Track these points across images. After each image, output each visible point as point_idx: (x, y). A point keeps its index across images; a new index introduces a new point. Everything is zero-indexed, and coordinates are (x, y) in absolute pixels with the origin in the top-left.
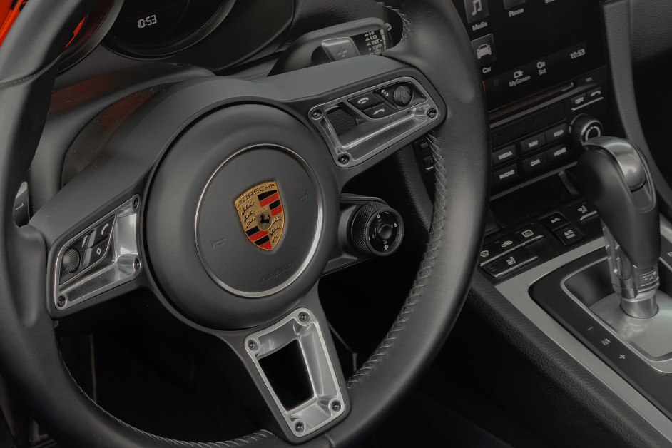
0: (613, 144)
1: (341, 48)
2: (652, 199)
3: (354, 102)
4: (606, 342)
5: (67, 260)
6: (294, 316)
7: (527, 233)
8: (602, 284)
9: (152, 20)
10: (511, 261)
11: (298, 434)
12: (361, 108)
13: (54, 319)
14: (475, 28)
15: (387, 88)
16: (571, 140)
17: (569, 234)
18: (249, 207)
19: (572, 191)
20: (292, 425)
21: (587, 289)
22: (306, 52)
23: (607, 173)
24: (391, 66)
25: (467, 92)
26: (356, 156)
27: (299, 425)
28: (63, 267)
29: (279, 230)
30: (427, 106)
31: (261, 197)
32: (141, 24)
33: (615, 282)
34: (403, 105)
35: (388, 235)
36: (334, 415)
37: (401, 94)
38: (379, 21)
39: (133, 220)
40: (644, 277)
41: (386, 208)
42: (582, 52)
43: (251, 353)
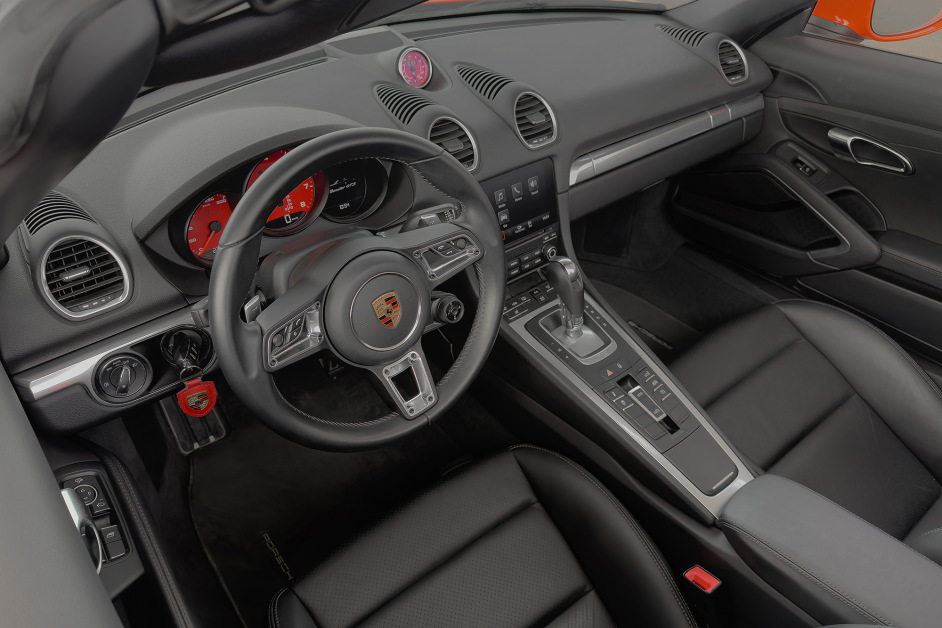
0: (563, 260)
1: (431, 219)
2: (581, 285)
3: (436, 248)
4: (560, 350)
5: (275, 340)
6: (409, 355)
7: (523, 299)
8: (557, 321)
9: (346, 205)
10: (517, 312)
11: (411, 415)
12: (440, 251)
13: (269, 373)
14: (500, 207)
15: (453, 241)
16: (543, 256)
17: (542, 299)
18: (380, 306)
19: (544, 278)
20: (408, 410)
21: (551, 324)
22: (415, 221)
23: (560, 273)
24: (456, 229)
25: (494, 241)
26: (438, 275)
27: (412, 410)
28: (273, 345)
29: (397, 317)
30: (474, 249)
31: (386, 300)
32: (342, 207)
33: (563, 322)
34: (462, 249)
35: (456, 313)
36: (430, 403)
37: (461, 243)
38: (451, 205)
39: (316, 314)
40: (577, 320)
41: (456, 299)
42: (548, 217)
43: (386, 377)
